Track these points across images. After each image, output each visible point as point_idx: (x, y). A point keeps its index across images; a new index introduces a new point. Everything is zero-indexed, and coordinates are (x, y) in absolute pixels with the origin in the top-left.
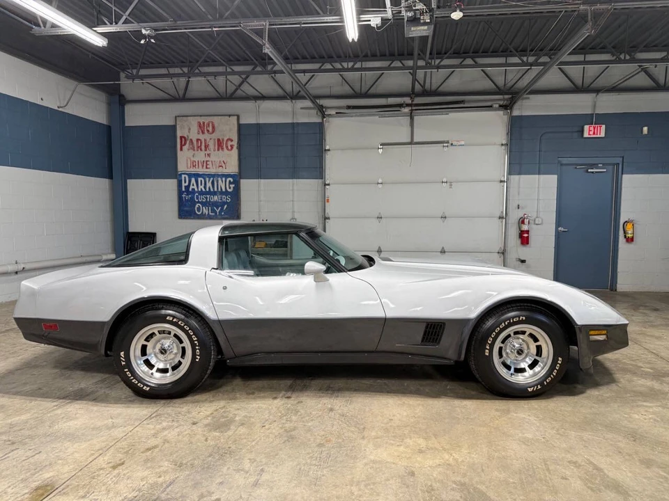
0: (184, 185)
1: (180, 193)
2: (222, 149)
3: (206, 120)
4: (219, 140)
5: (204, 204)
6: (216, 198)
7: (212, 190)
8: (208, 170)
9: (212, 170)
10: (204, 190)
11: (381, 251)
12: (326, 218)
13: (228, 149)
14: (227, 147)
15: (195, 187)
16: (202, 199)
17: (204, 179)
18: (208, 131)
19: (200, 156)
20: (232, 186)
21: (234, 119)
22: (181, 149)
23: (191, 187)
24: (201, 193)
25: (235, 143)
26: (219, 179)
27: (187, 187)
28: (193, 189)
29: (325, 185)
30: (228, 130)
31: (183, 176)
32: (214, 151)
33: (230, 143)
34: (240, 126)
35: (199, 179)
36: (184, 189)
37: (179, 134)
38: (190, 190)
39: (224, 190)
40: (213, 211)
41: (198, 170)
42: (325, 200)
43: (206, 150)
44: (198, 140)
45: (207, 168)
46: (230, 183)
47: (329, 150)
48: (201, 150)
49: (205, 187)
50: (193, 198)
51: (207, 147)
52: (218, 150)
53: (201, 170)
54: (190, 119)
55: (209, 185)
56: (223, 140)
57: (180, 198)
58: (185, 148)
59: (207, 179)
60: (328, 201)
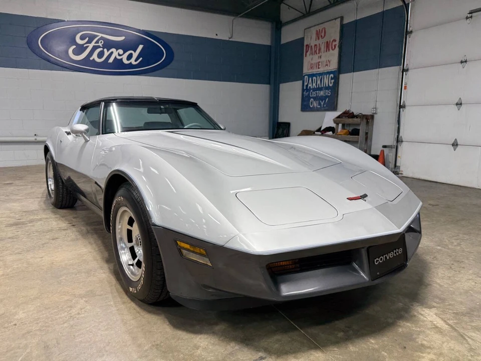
0: (306, 84)
1: (303, 90)
2: (329, 50)
3: (320, 27)
4: (327, 42)
5: (315, 99)
6: (322, 93)
7: (320, 86)
8: (319, 70)
9: (321, 70)
10: (315, 87)
11: (457, 145)
12: (402, 107)
13: (333, 50)
14: (332, 47)
15: (311, 85)
16: (314, 94)
17: (316, 77)
18: (321, 36)
19: (316, 59)
20: (333, 81)
21: (338, 22)
22: (306, 56)
23: (309, 85)
24: (314, 90)
25: (337, 43)
26: (325, 76)
27: (307, 86)
28: (310, 87)
29: (404, 70)
30: (333, 32)
31: (305, 77)
32: (324, 52)
33: (334, 43)
34: (342, 26)
35: (314, 78)
36: (305, 88)
37: (305, 43)
38: (308, 88)
39: (327, 85)
40: (320, 104)
41: (314, 71)
42: (401, 87)
43: (319, 53)
44: (316, 45)
45: (318, 68)
46: (332, 79)
47: (411, 32)
48: (316, 54)
49: (316, 85)
50: (309, 94)
51: (320, 50)
52: (326, 51)
53: (315, 71)
54: (312, 28)
55: (319, 82)
56: (330, 41)
57: (303, 95)
58: (308, 54)
59: (318, 77)
60: (405, 88)
